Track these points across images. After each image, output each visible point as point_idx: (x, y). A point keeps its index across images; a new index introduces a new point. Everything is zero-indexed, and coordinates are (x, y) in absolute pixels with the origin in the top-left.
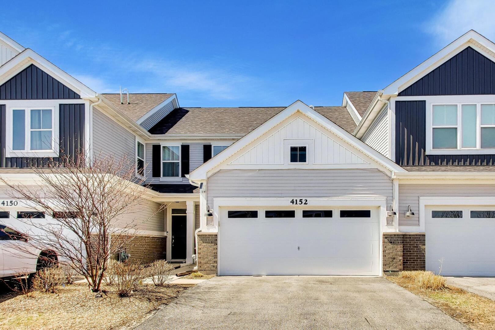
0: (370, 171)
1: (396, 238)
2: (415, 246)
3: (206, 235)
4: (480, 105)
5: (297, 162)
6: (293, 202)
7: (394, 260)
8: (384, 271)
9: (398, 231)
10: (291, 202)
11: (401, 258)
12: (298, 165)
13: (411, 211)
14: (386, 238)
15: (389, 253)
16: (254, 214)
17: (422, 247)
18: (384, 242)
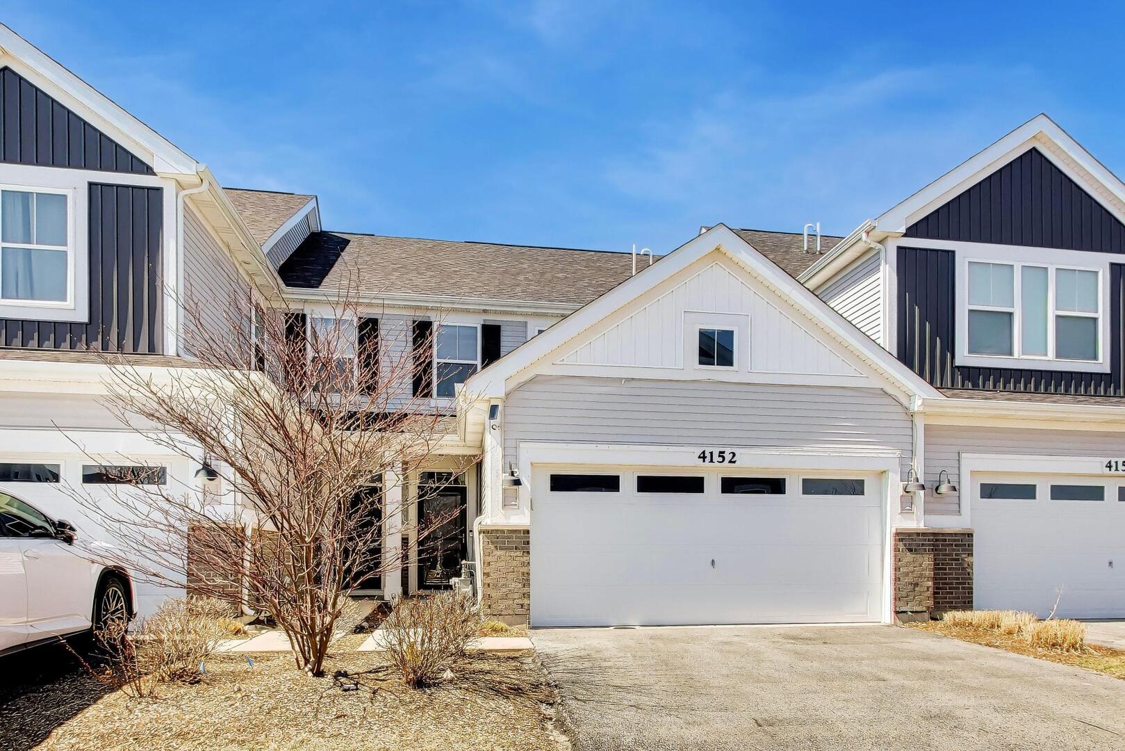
0: (869, 393)
1: (920, 540)
2: (954, 557)
3: (503, 531)
4: (1054, 269)
5: (714, 365)
6: (704, 458)
7: (917, 589)
8: (897, 613)
9: (922, 526)
10: (699, 457)
11: (930, 583)
12: (716, 372)
13: (949, 482)
14: (901, 540)
15: (907, 574)
16: (609, 483)
17: (966, 559)
18: (896, 549)
